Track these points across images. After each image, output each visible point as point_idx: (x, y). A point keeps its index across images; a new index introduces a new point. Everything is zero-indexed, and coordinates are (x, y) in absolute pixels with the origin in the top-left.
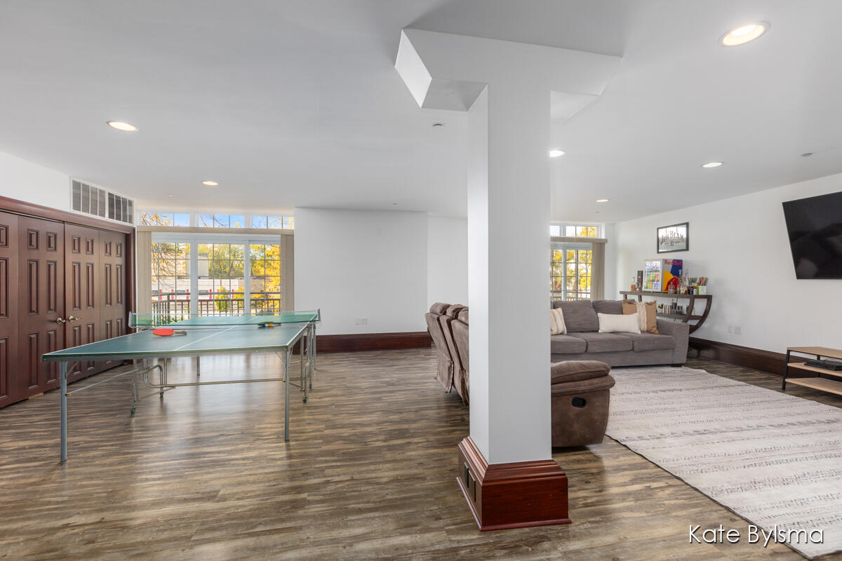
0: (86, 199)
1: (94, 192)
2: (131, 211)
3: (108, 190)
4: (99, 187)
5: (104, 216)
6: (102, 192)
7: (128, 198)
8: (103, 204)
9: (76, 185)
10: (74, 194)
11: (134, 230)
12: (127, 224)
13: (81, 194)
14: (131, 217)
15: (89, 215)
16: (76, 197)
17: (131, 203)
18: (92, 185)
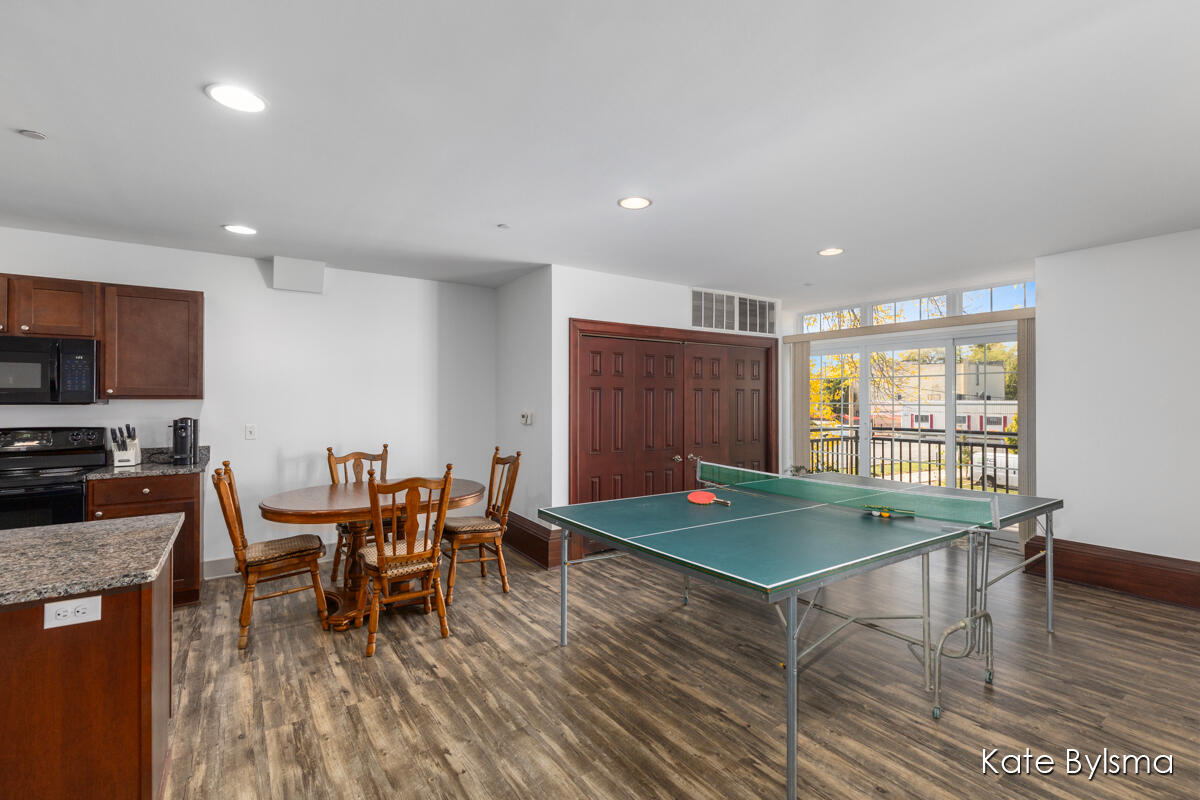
0: (709, 309)
1: (720, 300)
2: (772, 317)
3: (737, 295)
4: (726, 293)
5: (733, 329)
6: (731, 299)
7: (767, 299)
8: (731, 314)
9: (696, 296)
10: (693, 306)
11: (776, 340)
12: (766, 335)
13: (702, 304)
14: (772, 325)
15: (714, 330)
16: (696, 309)
17: (772, 306)
18: (716, 292)
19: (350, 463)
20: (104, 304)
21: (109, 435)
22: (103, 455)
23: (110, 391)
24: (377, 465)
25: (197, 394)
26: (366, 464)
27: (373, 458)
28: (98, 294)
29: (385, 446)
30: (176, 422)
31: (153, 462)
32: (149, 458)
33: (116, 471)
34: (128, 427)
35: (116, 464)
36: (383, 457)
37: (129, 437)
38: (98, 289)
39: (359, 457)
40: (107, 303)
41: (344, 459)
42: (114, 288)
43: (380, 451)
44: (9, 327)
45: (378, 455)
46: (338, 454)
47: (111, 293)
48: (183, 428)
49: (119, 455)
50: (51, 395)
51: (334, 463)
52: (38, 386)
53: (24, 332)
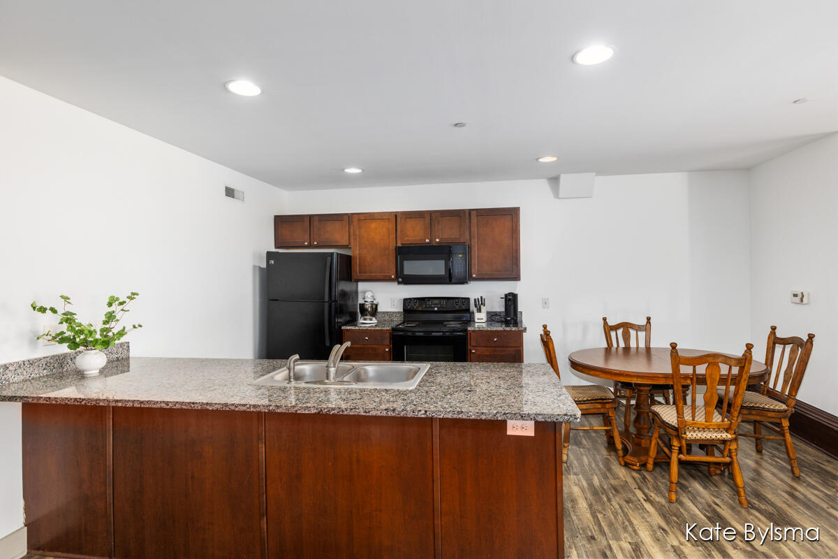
19: (620, 332)
20: (470, 222)
21: (472, 302)
22: (468, 315)
23: (474, 276)
24: (642, 335)
25: (516, 277)
26: (633, 333)
27: (638, 328)
28: (467, 216)
29: (649, 319)
30: (506, 295)
31: (493, 321)
32: (491, 317)
33: (476, 325)
34: (481, 297)
35: (476, 321)
36: (647, 327)
37: (482, 304)
38: (467, 213)
39: (626, 326)
40: (472, 221)
41: (616, 328)
42: (475, 212)
43: (644, 322)
44: (431, 240)
45: (643, 326)
46: (611, 322)
47: (474, 214)
48: (510, 299)
49: (477, 316)
50: (448, 279)
51: (608, 329)
52: (443, 273)
53: (437, 243)
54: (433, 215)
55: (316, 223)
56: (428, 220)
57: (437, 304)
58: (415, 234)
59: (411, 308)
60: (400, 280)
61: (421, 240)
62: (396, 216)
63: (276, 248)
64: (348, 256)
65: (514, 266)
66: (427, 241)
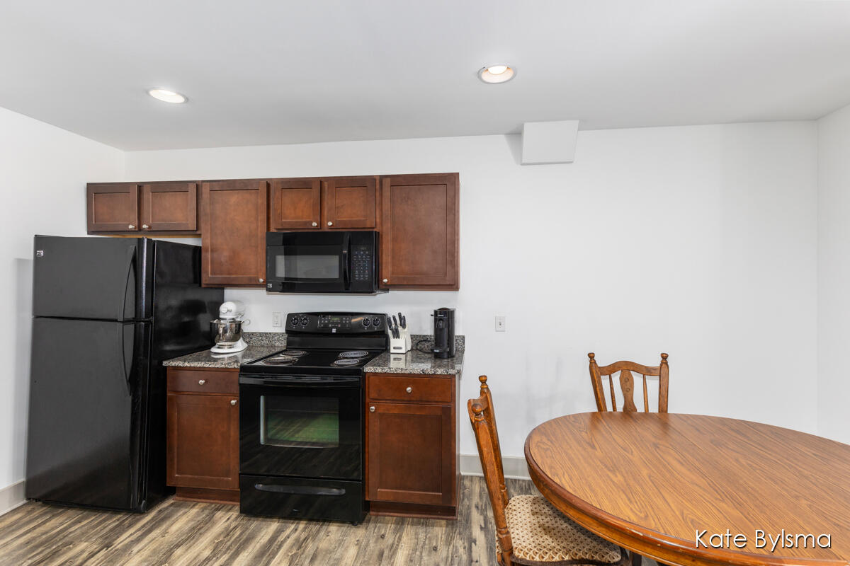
19: (616, 377)
20: (381, 195)
23: (385, 280)
25: (453, 286)
26: (637, 379)
27: (646, 371)
28: (377, 185)
29: (664, 357)
30: (436, 312)
31: (419, 351)
32: (418, 344)
33: (392, 358)
34: (400, 315)
35: (392, 351)
36: (662, 371)
37: (401, 325)
38: (378, 181)
39: (626, 368)
40: (384, 194)
41: (610, 370)
42: (389, 179)
43: (655, 362)
44: (321, 224)
45: (655, 369)
46: (602, 362)
47: (387, 183)
48: (441, 319)
49: (394, 342)
50: (345, 285)
51: (596, 373)
52: (336, 276)
53: (331, 227)
54: (326, 185)
55: (147, 196)
56: (316, 191)
57: (337, 323)
58: (296, 214)
59: (299, 328)
60: (270, 285)
61: (305, 223)
62: (268, 185)
63: (88, 234)
64: (196, 247)
65: (449, 267)
66: (315, 224)
